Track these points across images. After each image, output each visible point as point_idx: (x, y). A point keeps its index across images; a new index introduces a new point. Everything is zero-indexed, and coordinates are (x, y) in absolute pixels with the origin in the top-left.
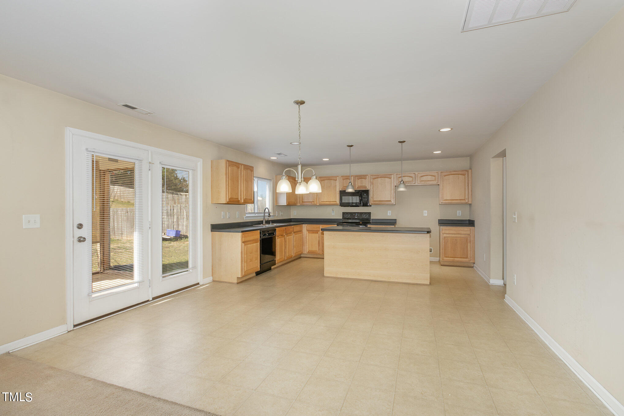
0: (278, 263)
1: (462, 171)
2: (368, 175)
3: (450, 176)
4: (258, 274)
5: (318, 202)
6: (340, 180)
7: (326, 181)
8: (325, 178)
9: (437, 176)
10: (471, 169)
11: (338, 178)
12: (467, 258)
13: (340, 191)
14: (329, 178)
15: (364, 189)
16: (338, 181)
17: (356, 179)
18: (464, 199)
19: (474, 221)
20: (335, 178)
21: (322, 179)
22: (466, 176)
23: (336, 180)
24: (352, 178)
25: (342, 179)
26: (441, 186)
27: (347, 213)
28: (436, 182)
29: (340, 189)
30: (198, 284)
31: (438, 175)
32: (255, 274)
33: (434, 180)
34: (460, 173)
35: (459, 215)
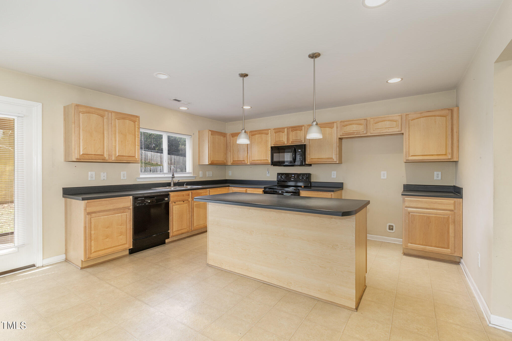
0: (172, 237)
1: (442, 110)
2: (305, 125)
3: (421, 118)
4: (132, 252)
5: (249, 161)
6: (272, 133)
7: (257, 135)
8: (256, 133)
9: (400, 120)
10: (457, 106)
11: (270, 131)
12: (448, 248)
13: (272, 147)
14: (260, 132)
15: (300, 144)
16: (270, 135)
17: (290, 131)
18: (445, 154)
19: (462, 188)
20: (266, 132)
21: (253, 133)
22: (449, 117)
23: (267, 134)
24: (286, 130)
25: (274, 132)
26: (405, 136)
27: (282, 174)
28: (398, 130)
29: (272, 144)
30: (34, 266)
31: (402, 119)
32: (127, 252)
33: (395, 126)
34: (438, 113)
35: (438, 179)
